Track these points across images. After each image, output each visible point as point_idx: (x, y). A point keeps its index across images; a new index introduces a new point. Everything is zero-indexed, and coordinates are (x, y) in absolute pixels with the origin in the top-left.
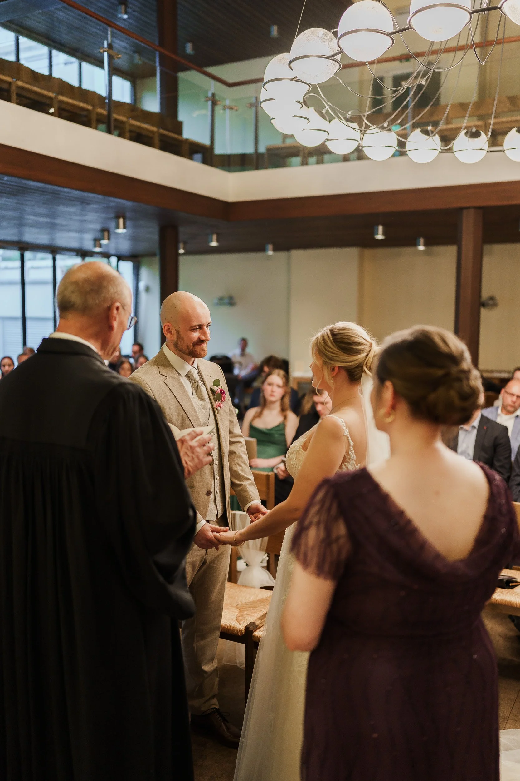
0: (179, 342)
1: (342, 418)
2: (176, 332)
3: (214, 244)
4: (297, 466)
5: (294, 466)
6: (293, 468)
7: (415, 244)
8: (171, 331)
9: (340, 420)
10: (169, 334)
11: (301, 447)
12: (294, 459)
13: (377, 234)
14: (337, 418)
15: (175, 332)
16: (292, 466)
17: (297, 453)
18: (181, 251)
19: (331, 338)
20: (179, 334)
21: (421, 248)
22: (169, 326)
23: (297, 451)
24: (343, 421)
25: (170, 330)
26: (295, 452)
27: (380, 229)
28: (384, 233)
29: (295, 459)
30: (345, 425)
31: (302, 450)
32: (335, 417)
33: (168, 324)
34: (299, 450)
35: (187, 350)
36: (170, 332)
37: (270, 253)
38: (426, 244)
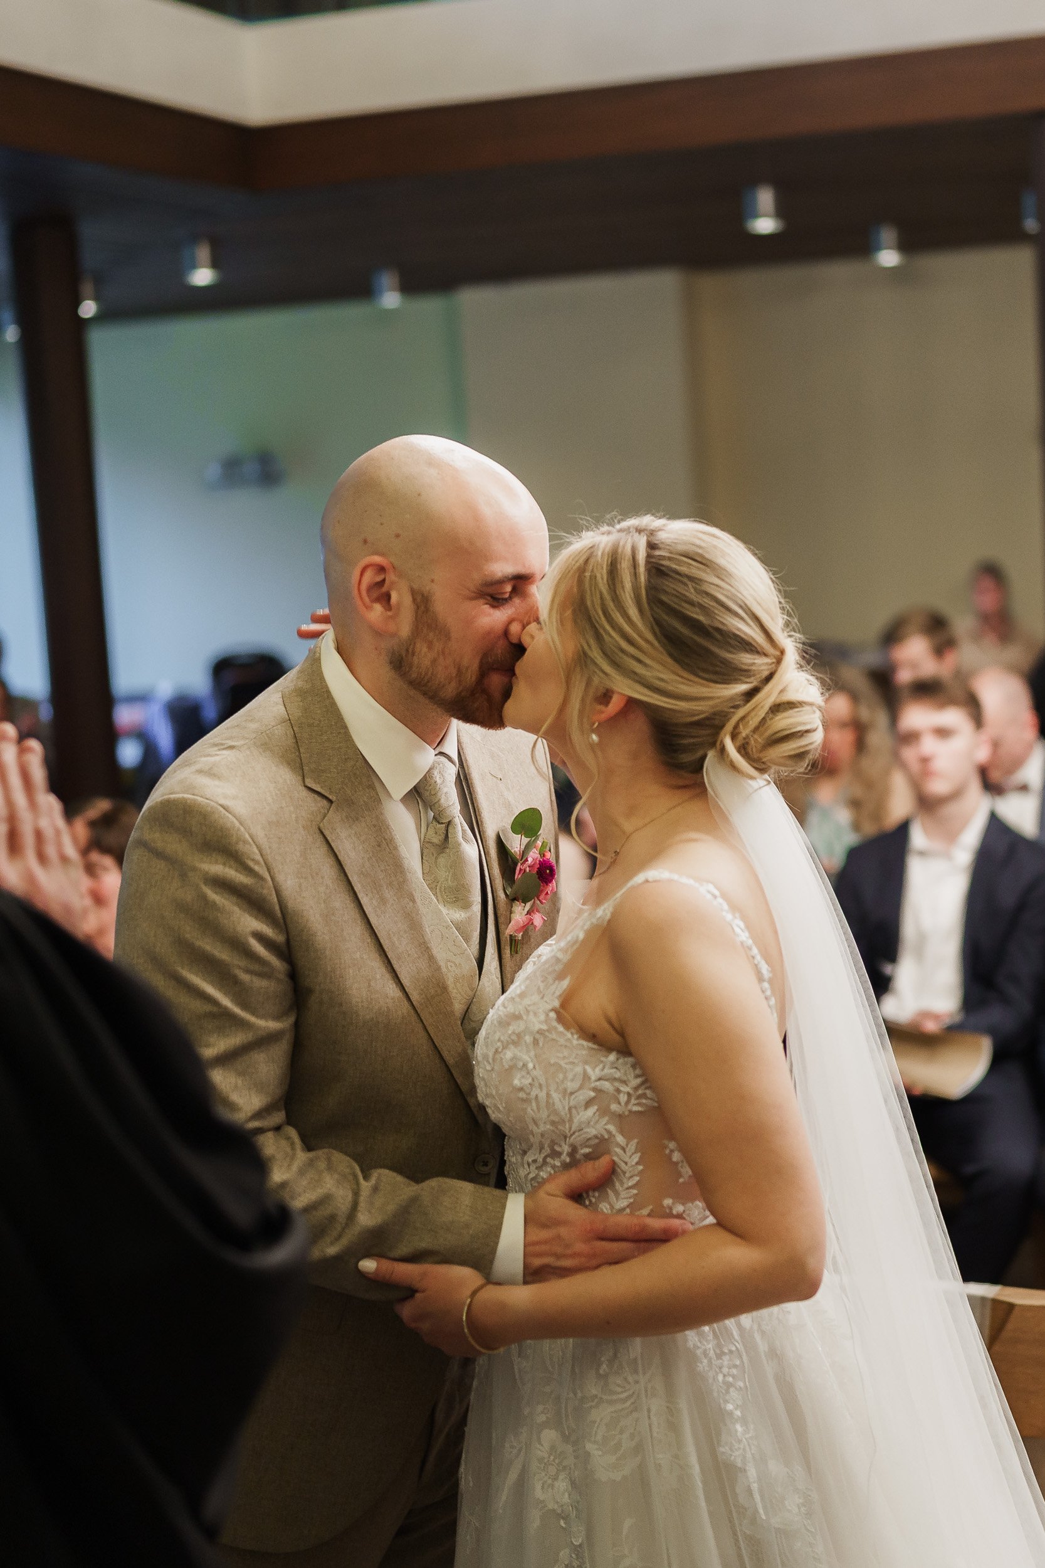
0: (421, 648)
1: (708, 882)
2: (414, 600)
3: (203, 277)
4: (542, 1095)
5: (529, 1094)
6: (526, 1101)
7: (865, 248)
8: (388, 597)
9: (703, 889)
10: (378, 608)
11: (553, 1015)
12: (525, 1065)
13: (756, 215)
14: (691, 882)
15: (407, 600)
16: (522, 1095)
17: (536, 1042)
18: (88, 309)
19: (643, 578)
20: (427, 610)
21: (889, 258)
22: (381, 569)
23: (540, 1032)
24: (717, 893)
25: (384, 589)
26: (528, 1039)
27: (765, 198)
28: (782, 211)
29: (531, 1066)
30: (726, 907)
31: (561, 1028)
32: (684, 880)
33: (377, 559)
34: (544, 1027)
35: (453, 684)
36: (385, 599)
37: (391, 299)
38: (906, 246)
